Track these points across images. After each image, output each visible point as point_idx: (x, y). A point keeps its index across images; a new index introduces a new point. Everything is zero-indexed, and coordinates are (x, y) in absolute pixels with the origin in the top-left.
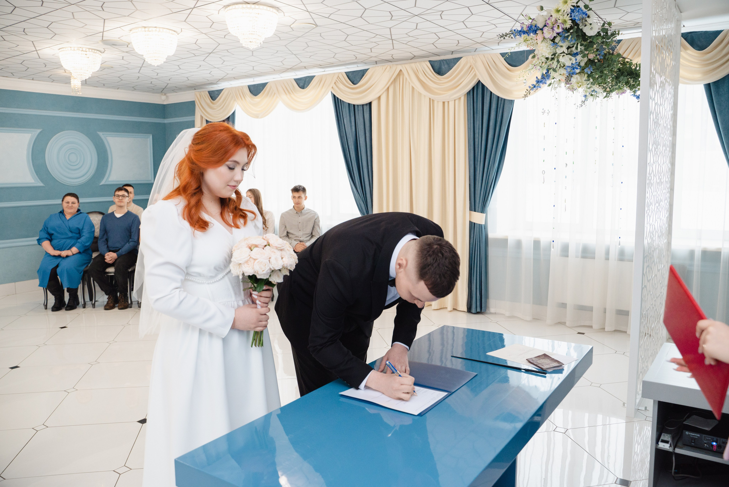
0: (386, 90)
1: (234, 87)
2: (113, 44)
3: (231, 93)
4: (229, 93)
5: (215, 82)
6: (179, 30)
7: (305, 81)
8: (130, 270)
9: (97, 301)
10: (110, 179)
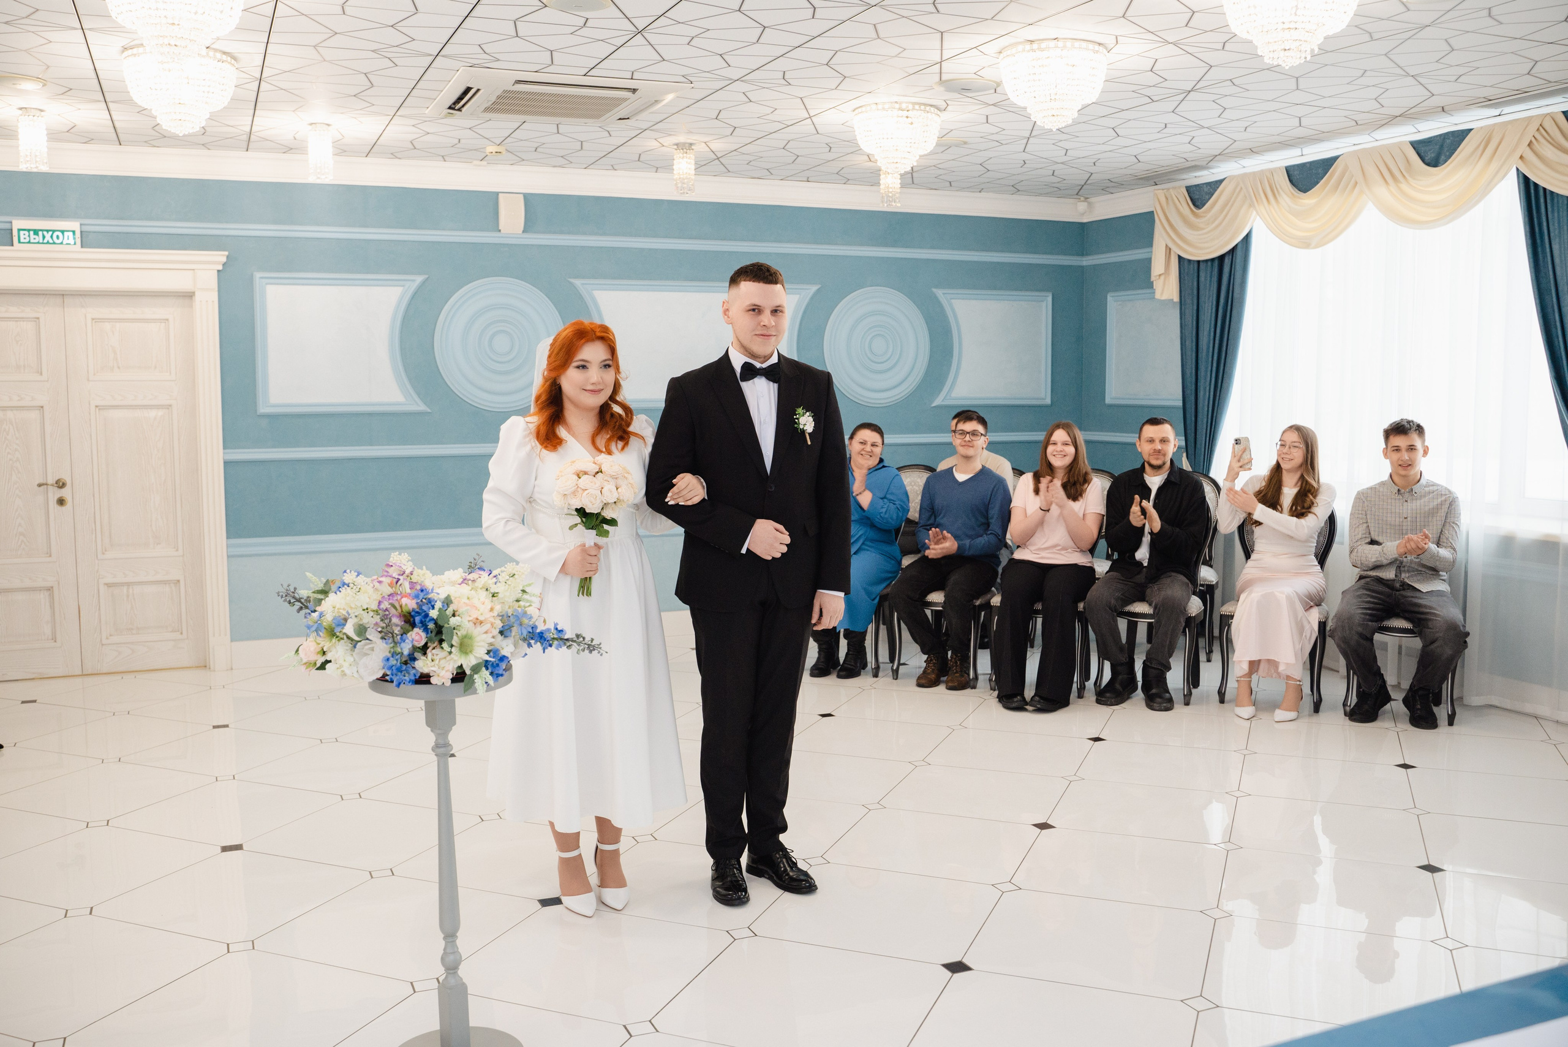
1: (1250, 173)
2: (962, 88)
3: (1242, 189)
4: (1238, 189)
5: (1204, 163)
6: (1110, 41)
8: (978, 603)
9: (904, 664)
10: (954, 395)
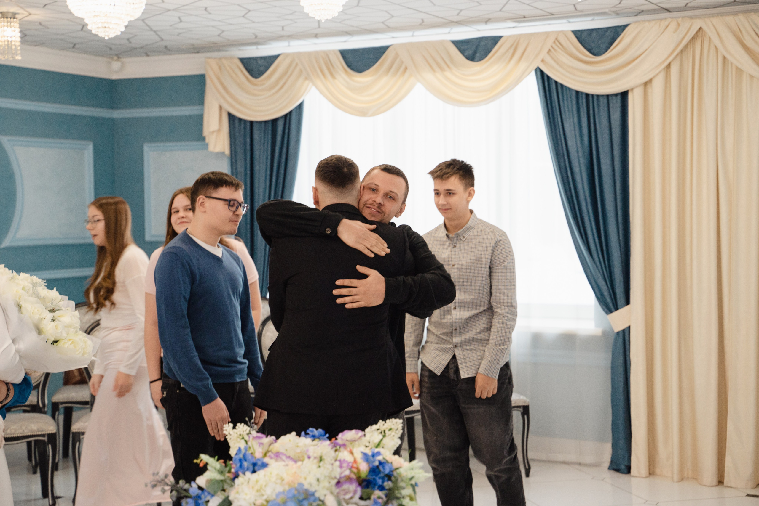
0: (664, 69)
3: (297, 64)
4: (294, 65)
7: (478, 47)
10: (19, 236)
